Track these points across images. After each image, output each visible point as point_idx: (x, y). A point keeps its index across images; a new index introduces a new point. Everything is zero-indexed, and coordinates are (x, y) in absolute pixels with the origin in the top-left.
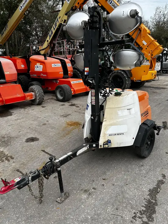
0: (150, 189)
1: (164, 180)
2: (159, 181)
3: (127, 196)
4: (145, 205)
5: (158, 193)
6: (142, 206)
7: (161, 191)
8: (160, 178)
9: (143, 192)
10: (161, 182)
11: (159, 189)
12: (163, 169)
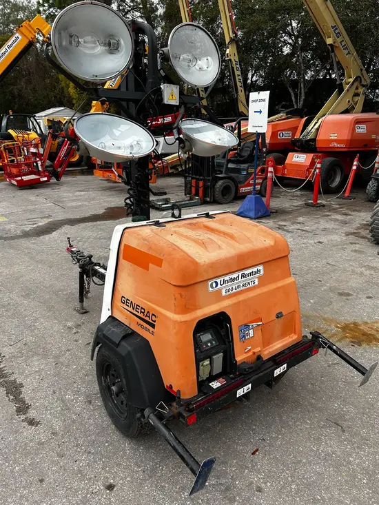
0: (23, 386)
1: (23, 417)
2: (28, 408)
3: (35, 358)
4: (4, 370)
5: (7, 393)
6: (5, 367)
7: (8, 399)
8: (32, 414)
9: (27, 376)
10: (23, 408)
11: (12, 397)
12: (52, 433)
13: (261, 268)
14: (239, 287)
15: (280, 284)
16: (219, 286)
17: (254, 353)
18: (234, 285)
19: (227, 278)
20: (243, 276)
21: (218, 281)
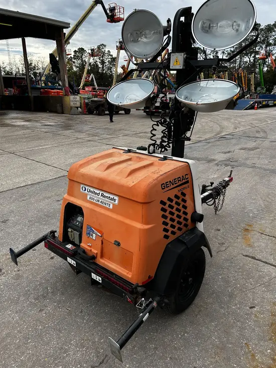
13: (116, 198)
14: (98, 201)
15: (128, 221)
16: (86, 191)
17: (91, 250)
18: (96, 197)
19: (92, 190)
20: (102, 195)
21: (87, 188)
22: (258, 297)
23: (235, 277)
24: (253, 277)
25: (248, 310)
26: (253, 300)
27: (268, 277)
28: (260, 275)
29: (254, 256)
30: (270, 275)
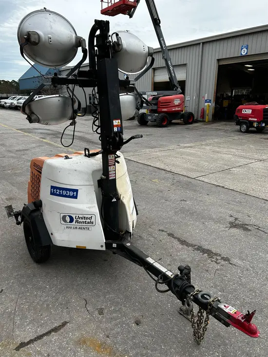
22: (5, 300)
23: (40, 297)
24: (29, 310)
25: (3, 287)
26: (7, 296)
27: (18, 324)
28: (26, 318)
29: (59, 332)
30: (18, 328)
